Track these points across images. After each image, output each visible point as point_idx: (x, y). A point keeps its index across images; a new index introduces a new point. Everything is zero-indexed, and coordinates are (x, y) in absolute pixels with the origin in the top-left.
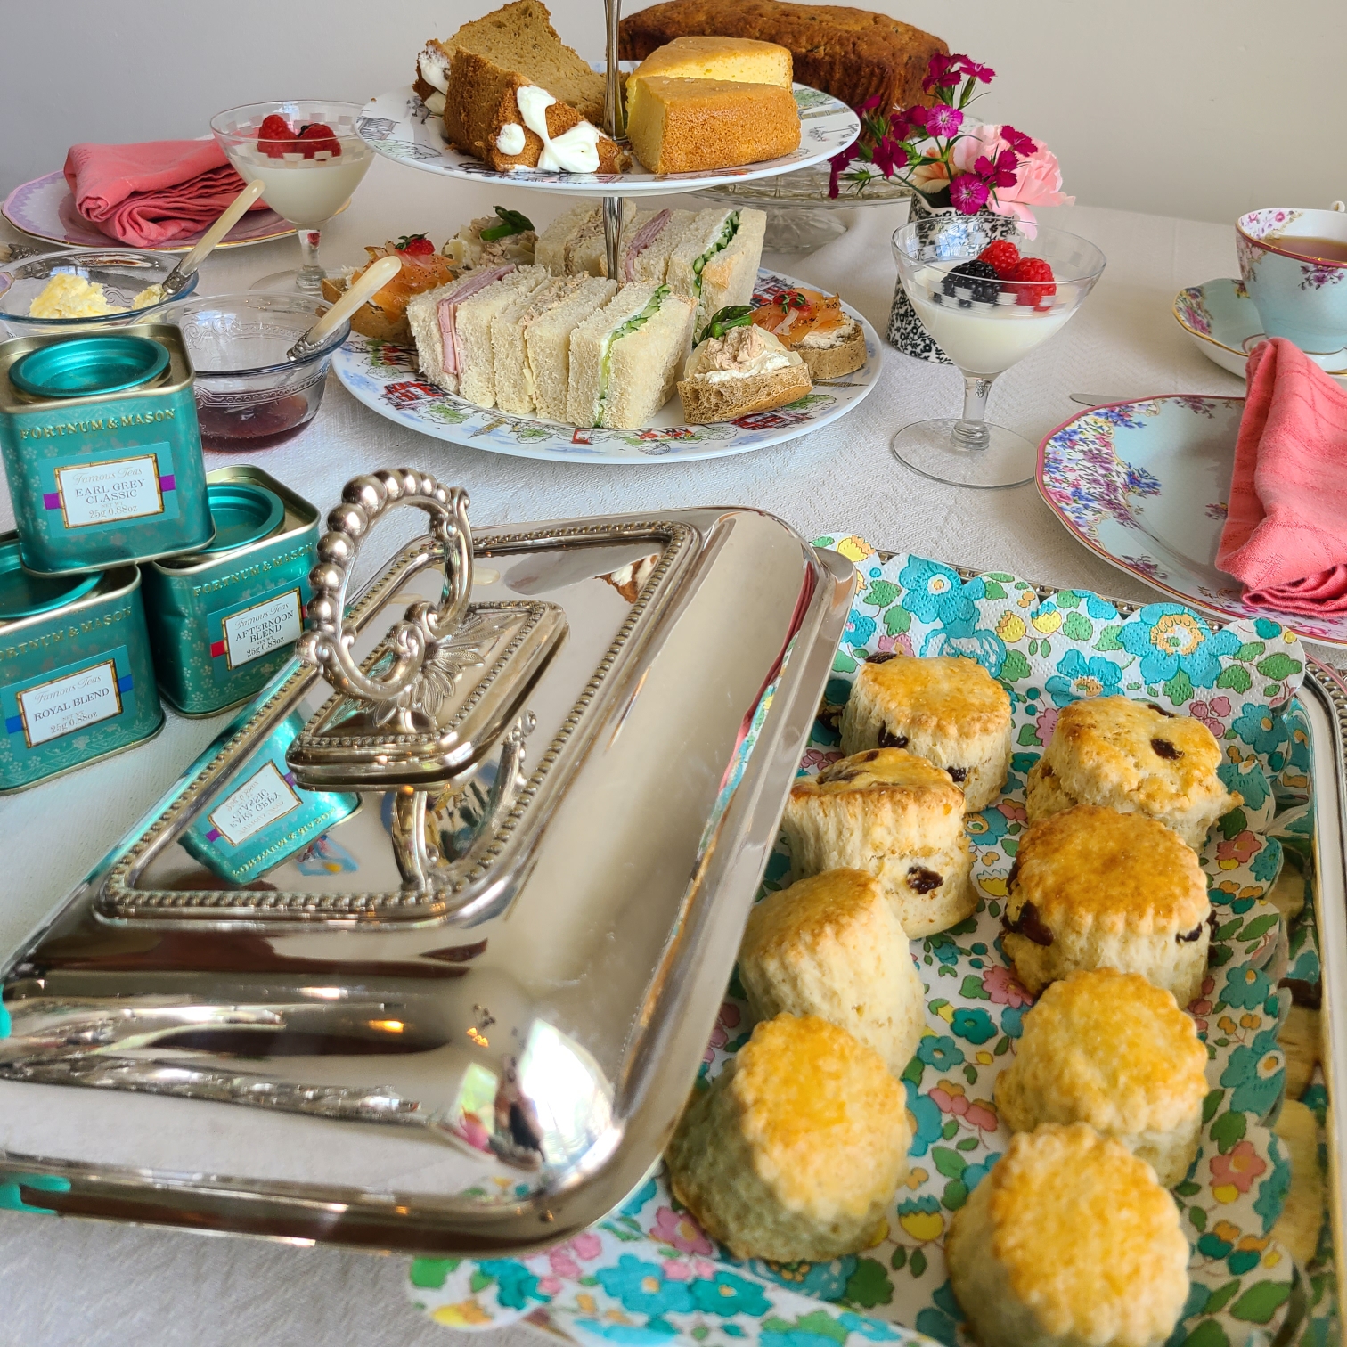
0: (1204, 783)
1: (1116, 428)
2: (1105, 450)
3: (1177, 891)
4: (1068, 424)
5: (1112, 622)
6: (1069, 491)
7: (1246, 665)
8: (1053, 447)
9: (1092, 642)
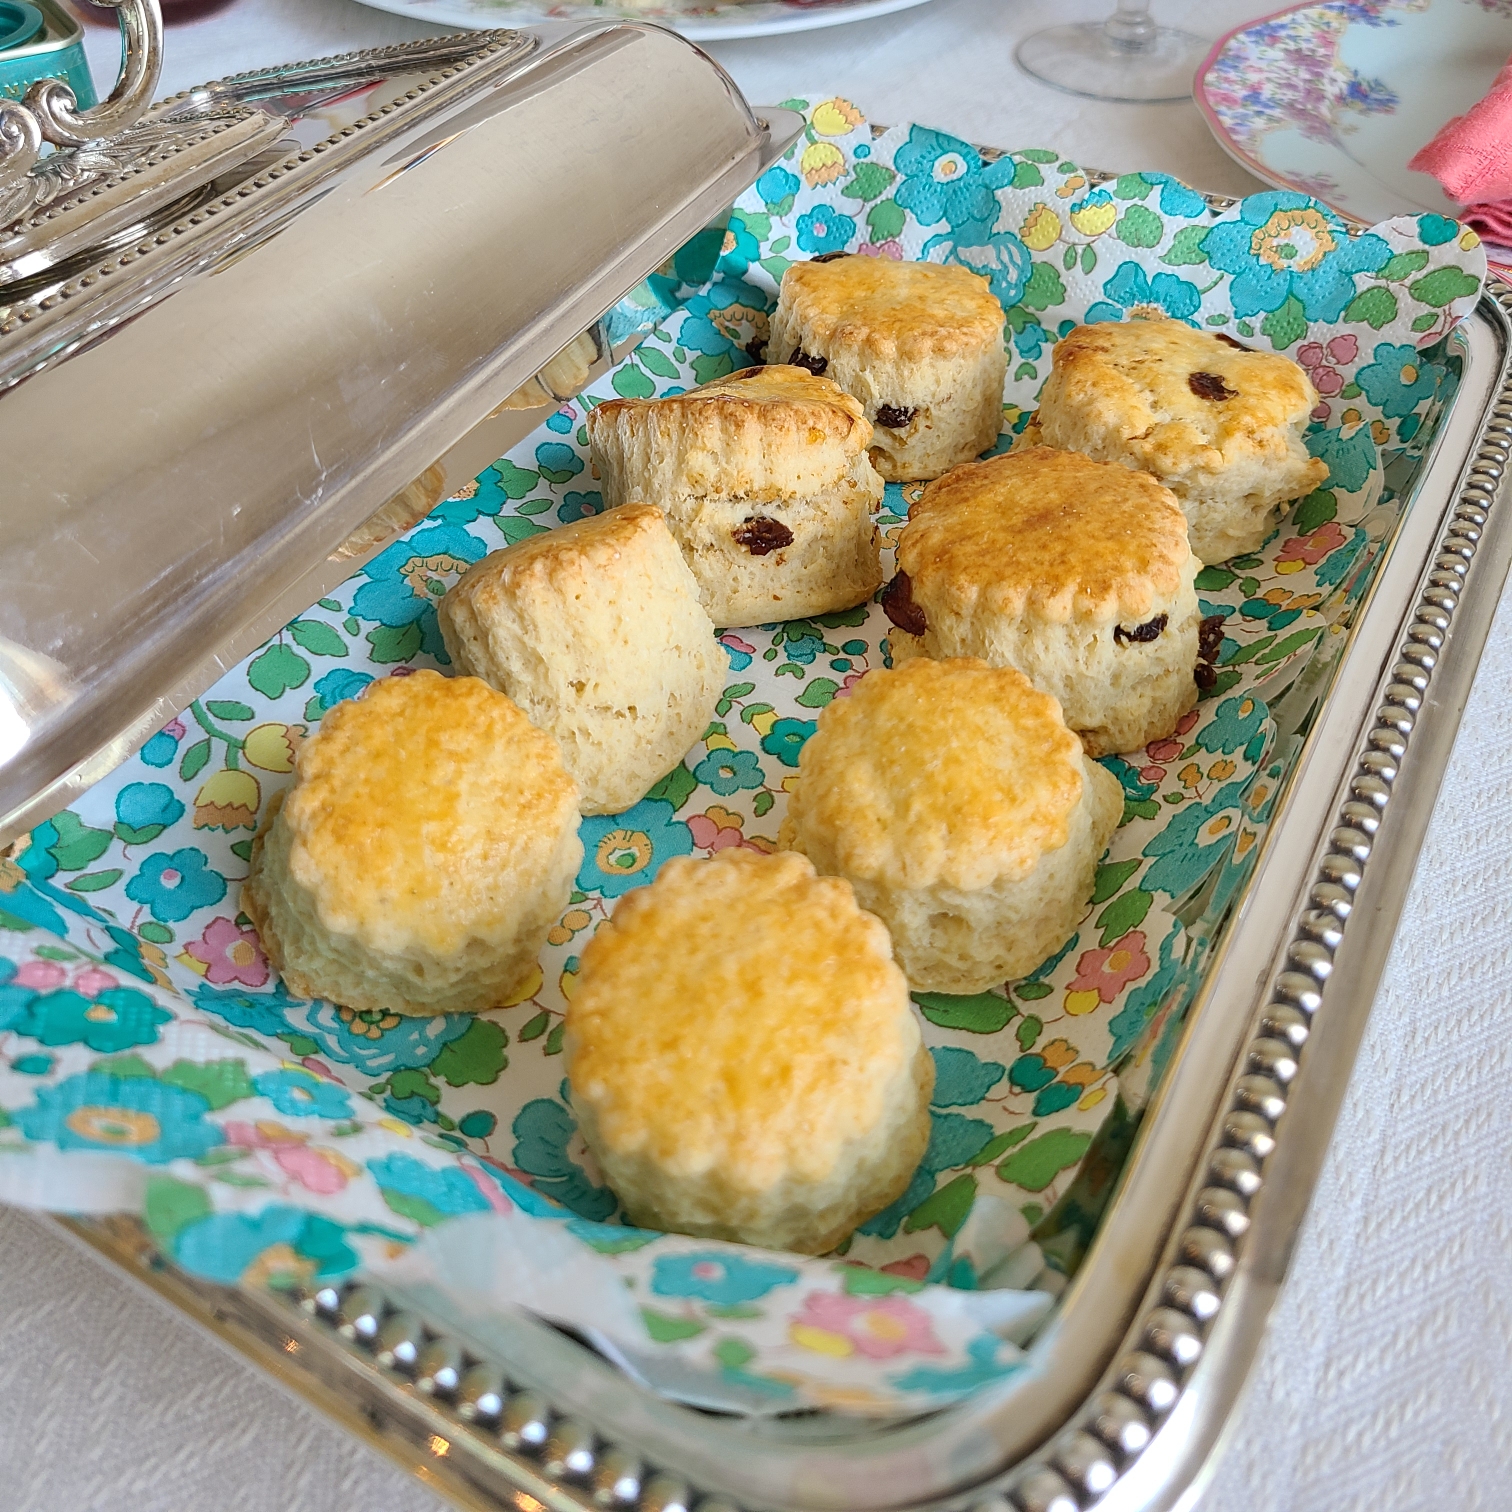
0: (1257, 436)
1: (1353, 26)
2: (1322, 51)
3: (1128, 563)
6: (1241, 92)
7: (1393, 286)
8: (1242, 43)
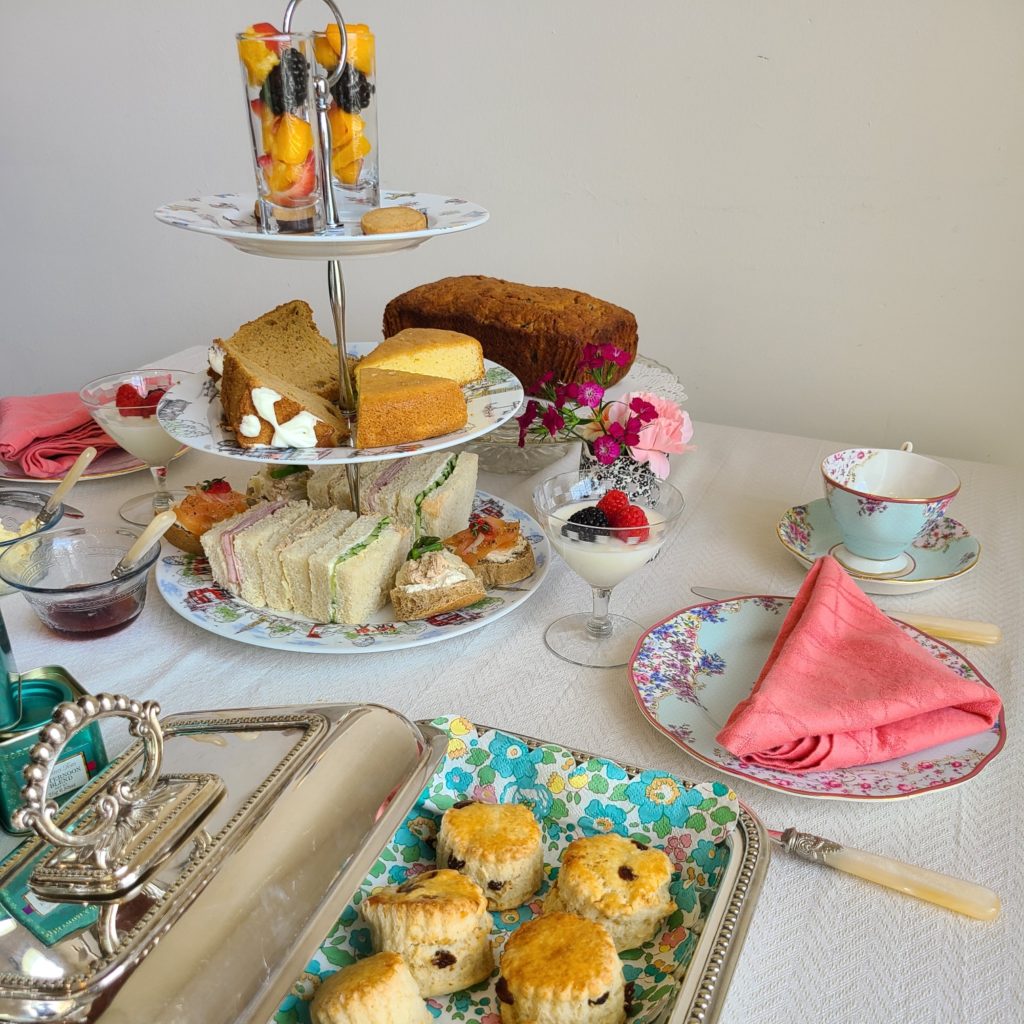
0: (646, 897)
1: (704, 623)
2: (689, 641)
3: (592, 973)
4: (668, 620)
5: (621, 782)
6: (650, 673)
7: (704, 813)
8: (652, 640)
9: (608, 795)
